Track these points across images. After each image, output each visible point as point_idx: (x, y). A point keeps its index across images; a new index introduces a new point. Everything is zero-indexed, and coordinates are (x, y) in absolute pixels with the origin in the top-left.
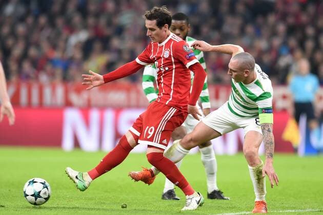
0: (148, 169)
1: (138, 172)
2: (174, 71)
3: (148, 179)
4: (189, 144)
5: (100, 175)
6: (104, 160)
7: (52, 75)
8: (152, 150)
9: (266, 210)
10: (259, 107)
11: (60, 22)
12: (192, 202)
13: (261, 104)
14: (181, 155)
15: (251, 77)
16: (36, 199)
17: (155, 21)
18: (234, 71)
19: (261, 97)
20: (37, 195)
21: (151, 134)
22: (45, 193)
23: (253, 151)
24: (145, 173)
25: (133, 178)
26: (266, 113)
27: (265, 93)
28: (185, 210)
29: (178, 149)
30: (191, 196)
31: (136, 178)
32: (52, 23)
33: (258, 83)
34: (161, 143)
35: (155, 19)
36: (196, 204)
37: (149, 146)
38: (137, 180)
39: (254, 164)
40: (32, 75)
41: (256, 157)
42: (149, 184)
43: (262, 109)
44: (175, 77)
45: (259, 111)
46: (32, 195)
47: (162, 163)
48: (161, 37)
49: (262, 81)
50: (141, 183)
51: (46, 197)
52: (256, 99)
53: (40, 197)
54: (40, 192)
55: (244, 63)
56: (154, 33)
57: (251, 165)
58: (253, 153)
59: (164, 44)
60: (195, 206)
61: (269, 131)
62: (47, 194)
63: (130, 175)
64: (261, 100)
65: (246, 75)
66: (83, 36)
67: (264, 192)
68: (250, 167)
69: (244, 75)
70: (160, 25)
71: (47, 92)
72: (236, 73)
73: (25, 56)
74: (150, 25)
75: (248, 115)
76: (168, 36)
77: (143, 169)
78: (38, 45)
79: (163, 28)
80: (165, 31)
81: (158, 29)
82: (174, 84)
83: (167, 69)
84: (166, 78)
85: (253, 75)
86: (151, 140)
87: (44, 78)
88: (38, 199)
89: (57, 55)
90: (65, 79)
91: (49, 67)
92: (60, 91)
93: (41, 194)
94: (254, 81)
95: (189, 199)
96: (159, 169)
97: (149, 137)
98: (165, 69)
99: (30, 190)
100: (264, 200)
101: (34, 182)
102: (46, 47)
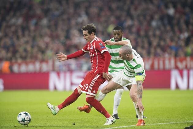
0: (87, 105)
1: (82, 106)
2: (97, 56)
3: (87, 110)
4: (105, 91)
5: (64, 107)
6: (66, 100)
7: (170, 54)
8: (88, 96)
9: (144, 124)
10: (135, 72)
11: (176, 29)
12: (109, 121)
13: (136, 71)
14: (102, 97)
15: (130, 57)
16: (24, 122)
17: (87, 31)
18: (122, 55)
19: (136, 67)
20: (24, 120)
21: (87, 88)
22: (28, 118)
23: (134, 94)
24: (85, 107)
25: (80, 110)
26: (138, 75)
27: (138, 65)
28: (105, 125)
29: (101, 94)
30: (108, 118)
31: (81, 110)
32: (172, 29)
33: (134, 60)
34: (92, 92)
35: (87, 30)
36: (111, 122)
37: (87, 94)
38: (81, 111)
39: (135, 101)
40: (161, 54)
41: (136, 98)
42: (88, 113)
43: (137, 73)
44: (98, 59)
45: (135, 74)
46: (21, 121)
47: (93, 102)
48: (91, 39)
49: (136, 59)
50: (83, 112)
51: (29, 119)
52: (133, 68)
53: (26, 121)
54: (25, 118)
55: (125, 51)
56: (87, 37)
57: (134, 102)
58: (135, 96)
59: (92, 42)
60: (111, 123)
61: (140, 85)
62: (29, 118)
63: (78, 108)
64: (136, 68)
65: (127, 57)
66: (186, 35)
67: (142, 115)
68: (134, 103)
69: (126, 56)
70: (90, 33)
71: (167, 62)
72: (122, 56)
73: (159, 45)
74: (85, 33)
75: (132, 76)
76: (94, 38)
77: (84, 105)
78: (165, 40)
79: (91, 34)
80: (93, 36)
81: (89, 35)
82: (98, 62)
83: (94, 55)
84: (94, 60)
85: (132, 56)
86: (87, 91)
87: (167, 55)
88: (25, 122)
89: (173, 44)
90: (176, 56)
91: (169, 50)
92: (173, 62)
93: (26, 119)
94: (132, 59)
95: (108, 120)
96: (92, 105)
97: (86, 90)
98: (92, 55)
99: (20, 118)
100: (142, 119)
101: (21, 114)
102: (168, 41)
